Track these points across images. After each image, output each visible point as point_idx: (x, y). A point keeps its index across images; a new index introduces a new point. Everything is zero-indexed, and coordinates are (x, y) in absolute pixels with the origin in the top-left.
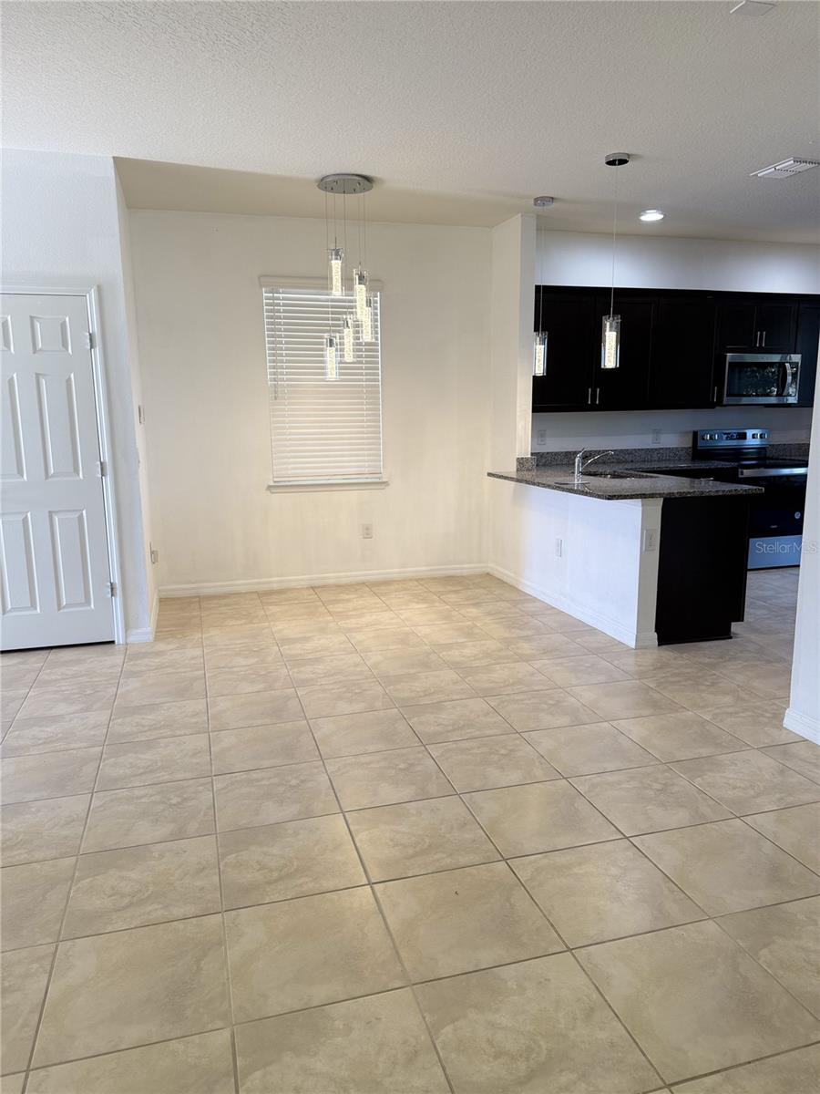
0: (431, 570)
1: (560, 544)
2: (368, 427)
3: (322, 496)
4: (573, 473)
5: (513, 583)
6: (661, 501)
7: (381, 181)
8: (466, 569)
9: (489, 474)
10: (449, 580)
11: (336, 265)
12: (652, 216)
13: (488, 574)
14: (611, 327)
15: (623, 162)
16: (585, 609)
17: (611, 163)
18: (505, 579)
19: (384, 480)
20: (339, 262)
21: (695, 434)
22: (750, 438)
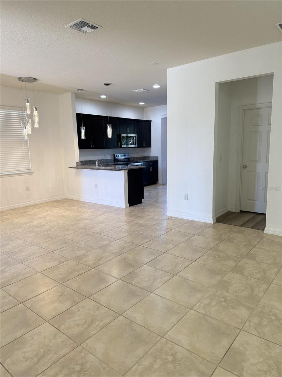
0: (49, 199)
1: (96, 185)
2: (25, 154)
3: (11, 178)
4: (96, 166)
5: (78, 199)
6: (127, 171)
7: (39, 80)
8: (59, 198)
9: (69, 168)
10: (56, 201)
11: (28, 105)
12: (103, 97)
13: (66, 199)
14: (109, 127)
15: (108, 85)
16: (107, 201)
17: (105, 85)
18: (74, 199)
19: (32, 171)
20: (29, 103)
21: (114, 155)
22: (126, 156)
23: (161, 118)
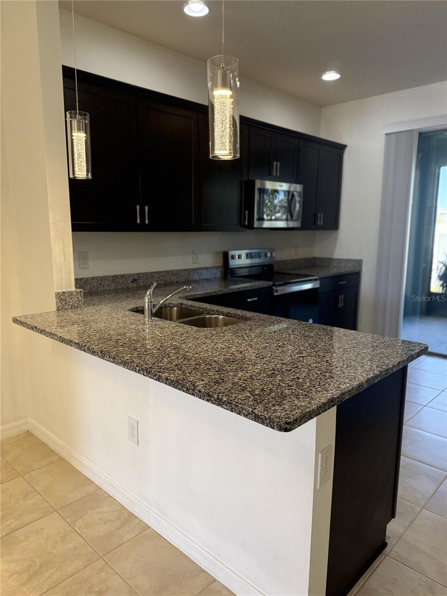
1: (135, 427)
13: (28, 432)
21: (226, 256)
22: (263, 255)
23: (387, 134)
